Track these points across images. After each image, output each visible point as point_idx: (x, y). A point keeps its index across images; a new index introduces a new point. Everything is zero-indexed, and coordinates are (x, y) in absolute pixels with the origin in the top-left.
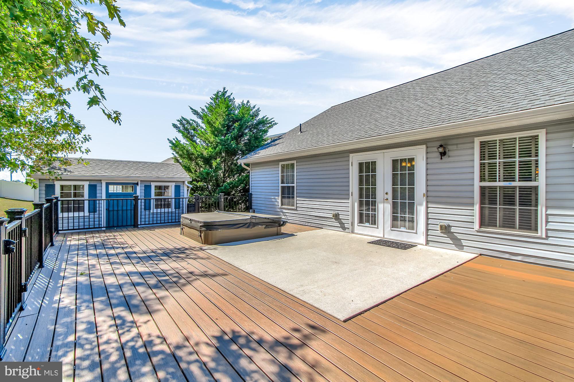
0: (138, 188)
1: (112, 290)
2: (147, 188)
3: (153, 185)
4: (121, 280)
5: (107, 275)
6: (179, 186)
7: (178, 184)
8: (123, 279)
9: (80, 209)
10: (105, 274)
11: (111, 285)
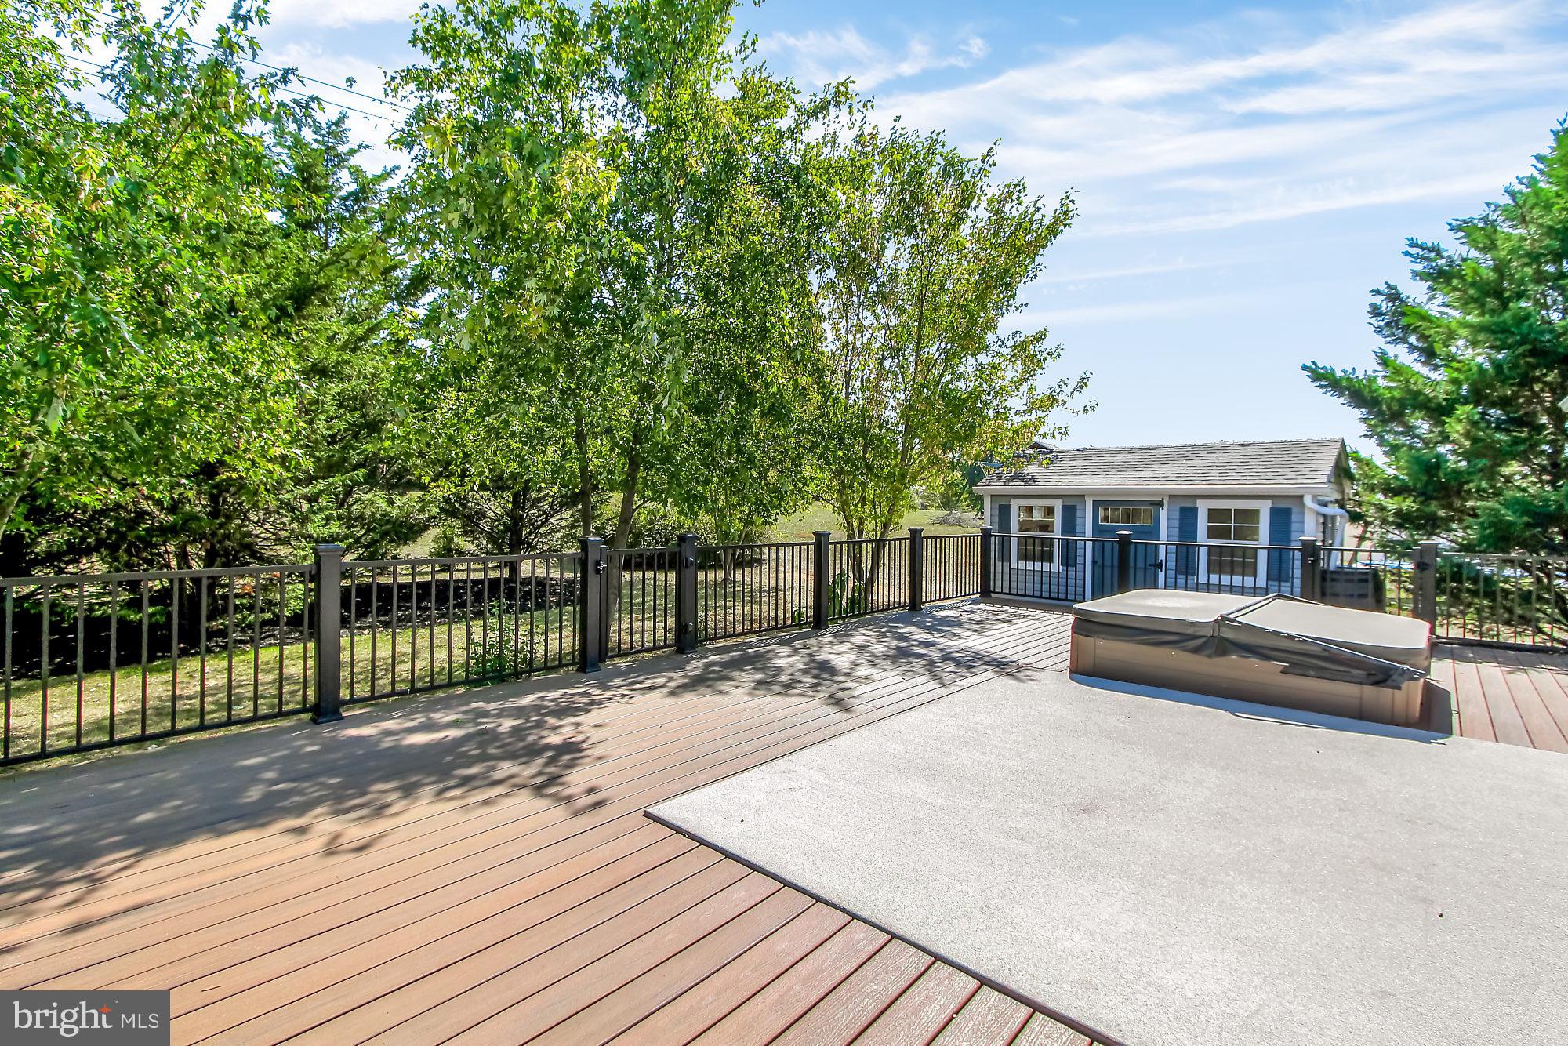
0: (1164, 514)
2: (1188, 516)
3: (1203, 508)
6: (1287, 512)
7: (1282, 505)
9: (1047, 557)
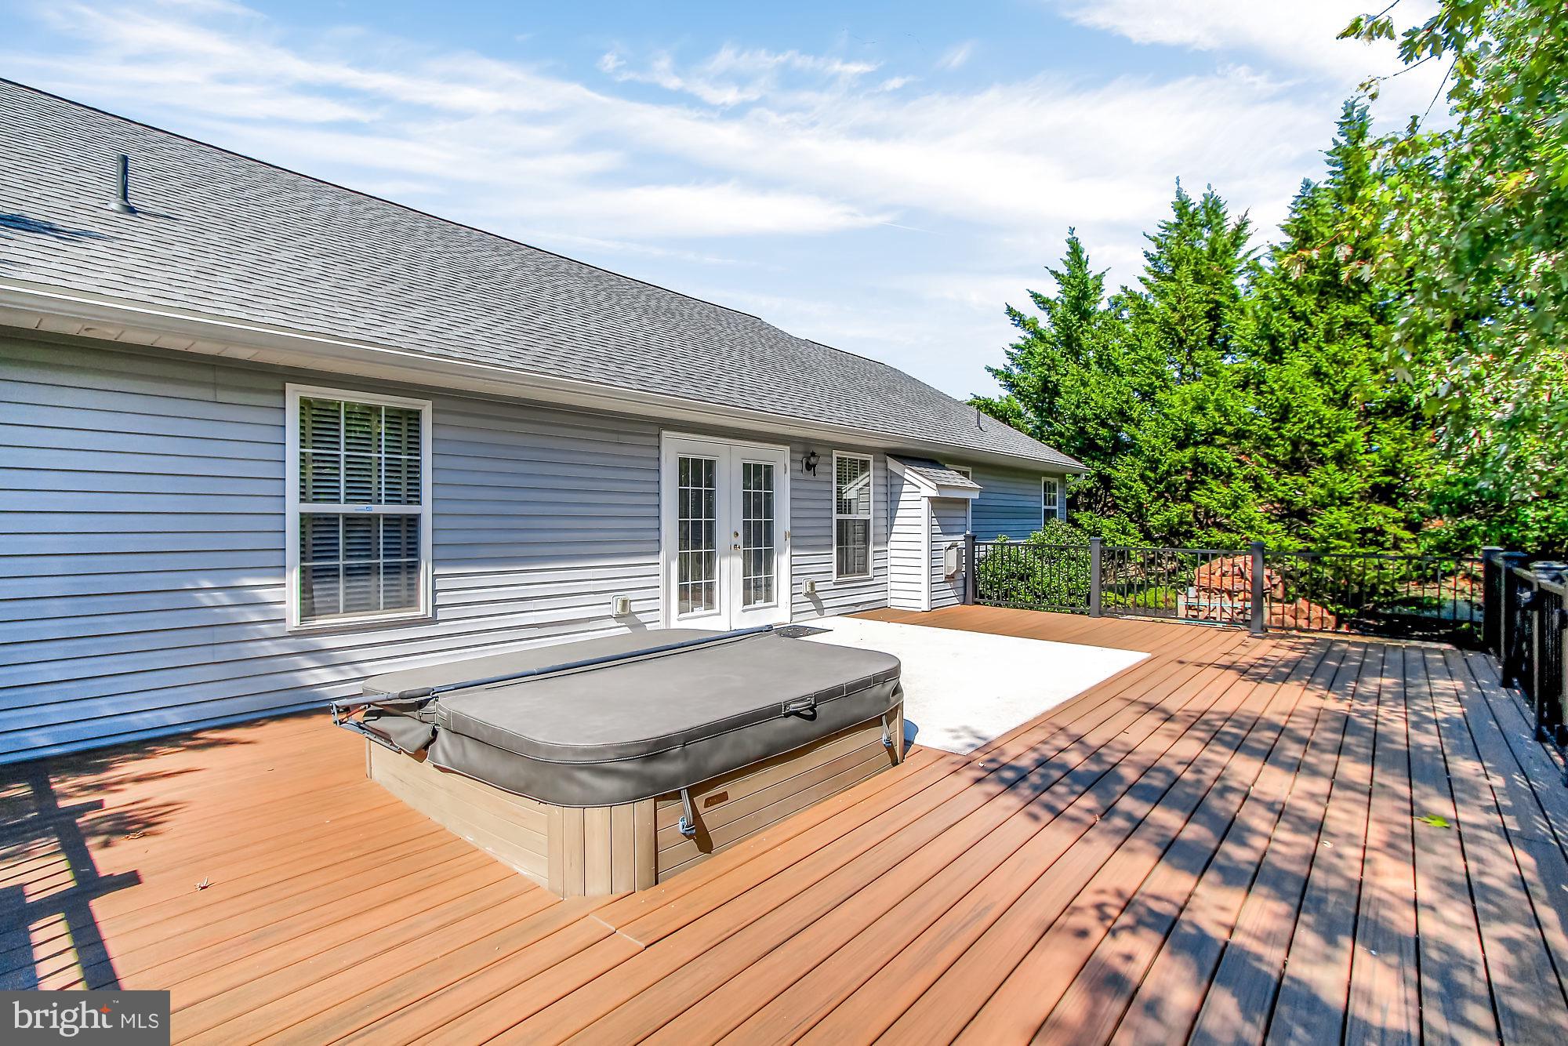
1: (1362, 750)
4: (1328, 762)
5: (1360, 788)
8: (1323, 761)
10: (1362, 792)
11: (1359, 759)
